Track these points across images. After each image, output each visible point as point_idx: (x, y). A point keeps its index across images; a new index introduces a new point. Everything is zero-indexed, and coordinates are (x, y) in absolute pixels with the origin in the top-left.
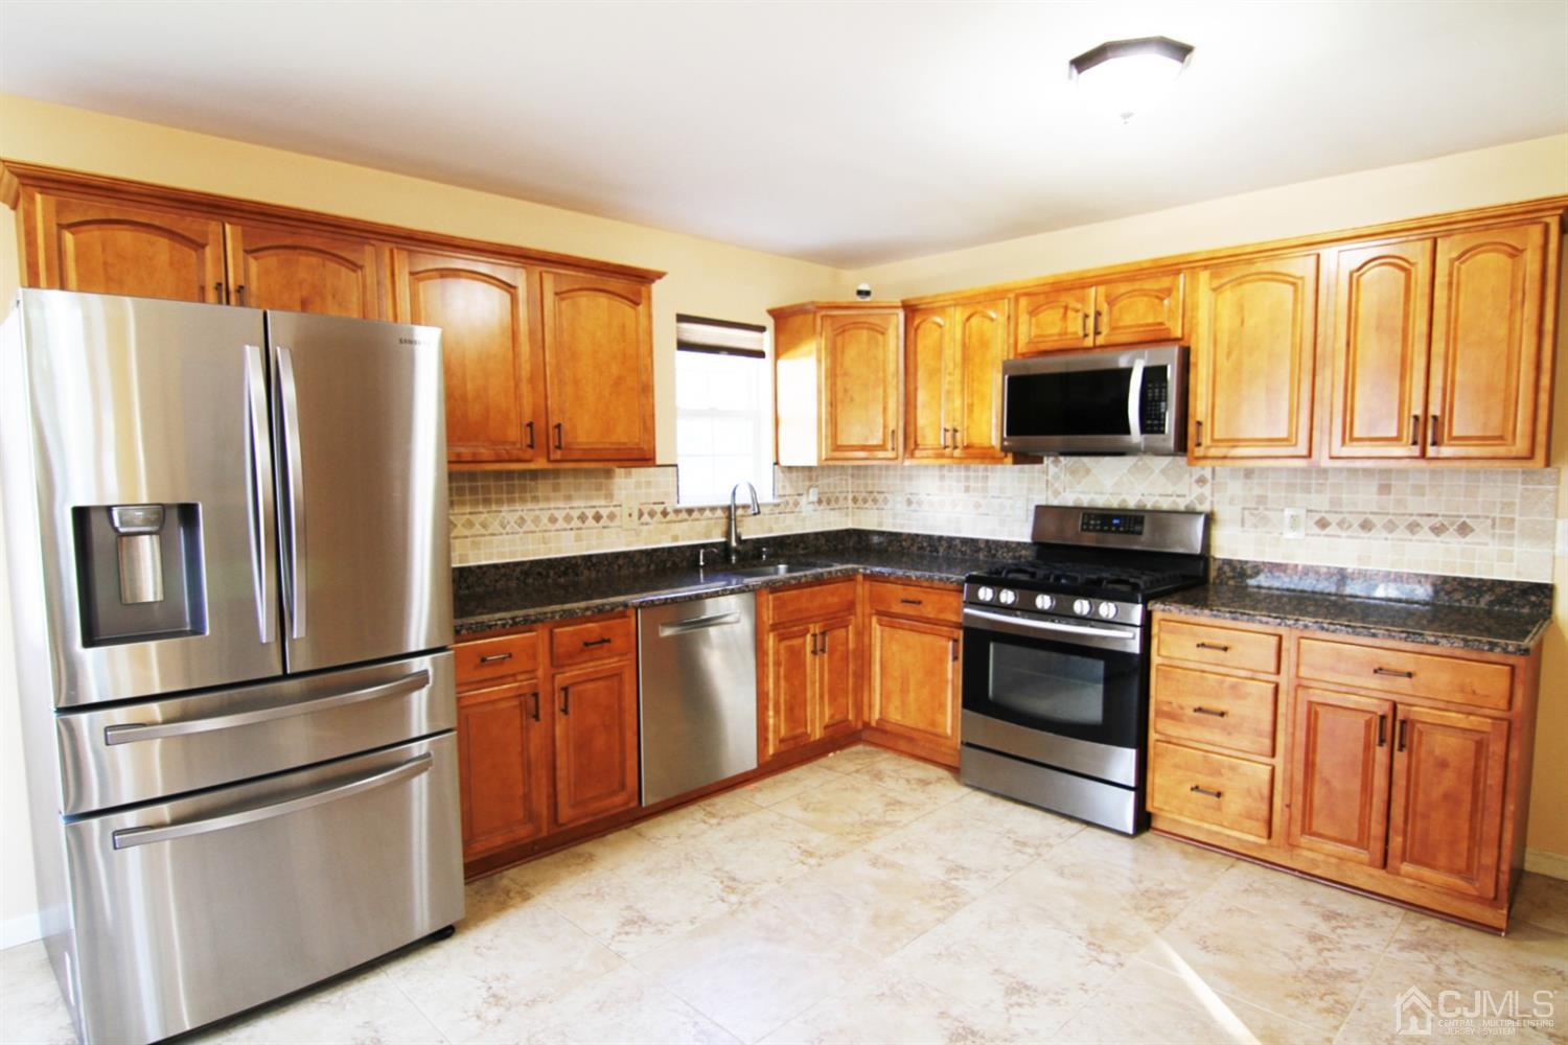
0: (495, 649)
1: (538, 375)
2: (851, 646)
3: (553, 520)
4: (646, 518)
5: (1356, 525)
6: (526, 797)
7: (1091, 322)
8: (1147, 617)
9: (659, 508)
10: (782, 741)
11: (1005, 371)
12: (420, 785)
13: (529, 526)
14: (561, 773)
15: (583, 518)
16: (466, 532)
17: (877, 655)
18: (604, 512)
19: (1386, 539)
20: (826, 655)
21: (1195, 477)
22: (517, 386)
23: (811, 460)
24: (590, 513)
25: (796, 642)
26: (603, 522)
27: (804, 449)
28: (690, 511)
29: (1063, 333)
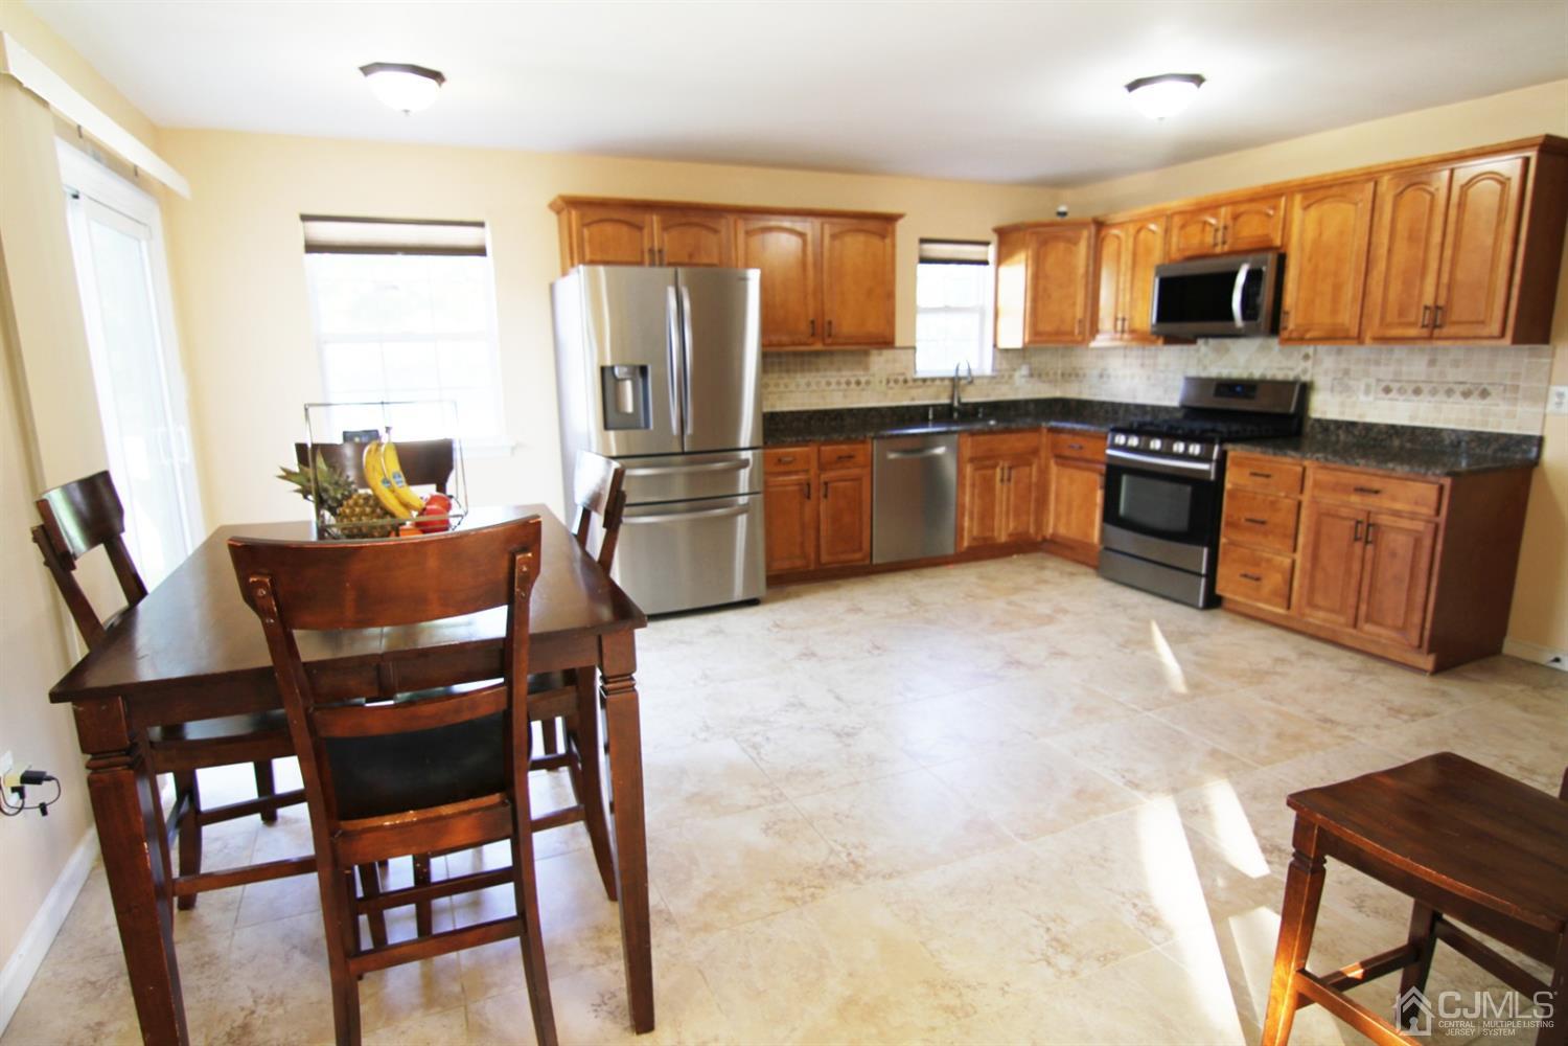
0: (788, 454)
1: (819, 290)
2: (1034, 479)
3: (829, 384)
4: (892, 384)
5: (1410, 391)
6: (802, 545)
7: (1220, 234)
8: (1223, 455)
9: (901, 378)
10: (974, 539)
11: (1158, 272)
12: (742, 520)
13: (814, 387)
14: (822, 533)
15: (848, 383)
16: (774, 389)
17: (1053, 487)
18: (863, 380)
19: (1429, 402)
20: (1012, 484)
21: (1303, 353)
22: (806, 297)
23: (1018, 344)
24: (853, 380)
25: (989, 472)
26: (863, 385)
27: (1014, 335)
28: (924, 380)
29: (1202, 243)
